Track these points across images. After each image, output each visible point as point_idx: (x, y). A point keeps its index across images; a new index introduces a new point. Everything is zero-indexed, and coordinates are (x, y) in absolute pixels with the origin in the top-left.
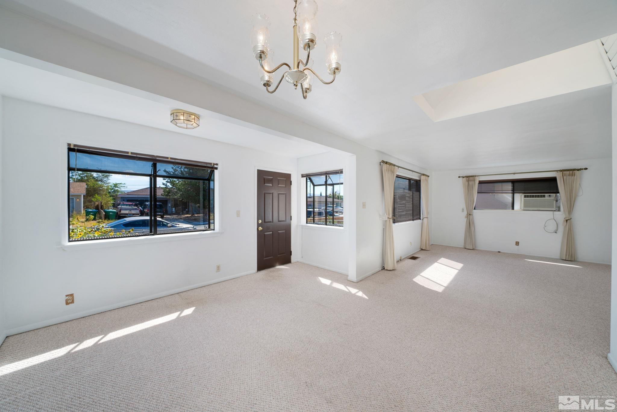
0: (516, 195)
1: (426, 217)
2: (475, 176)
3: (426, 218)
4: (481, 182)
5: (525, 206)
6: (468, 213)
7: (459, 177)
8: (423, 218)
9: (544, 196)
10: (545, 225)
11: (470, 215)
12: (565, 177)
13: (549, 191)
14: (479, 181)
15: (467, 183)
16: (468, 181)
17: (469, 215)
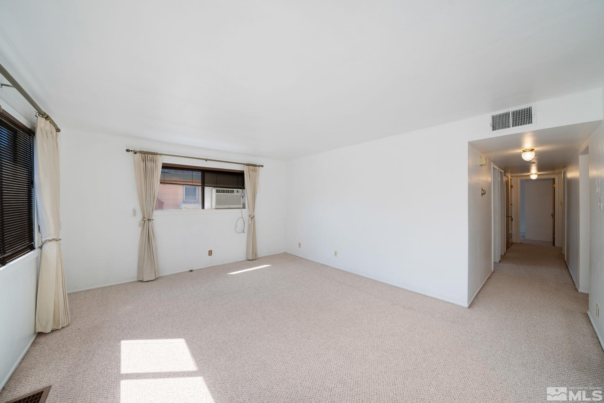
0: (207, 189)
1: (53, 239)
2: (157, 154)
3: (54, 243)
4: (165, 167)
5: (217, 203)
6: (144, 218)
7: (128, 150)
8: (43, 243)
9: (233, 192)
10: (236, 225)
11: (149, 220)
12: (250, 172)
13: (236, 186)
14: (163, 164)
15: (142, 165)
16: (144, 160)
17: (147, 221)
